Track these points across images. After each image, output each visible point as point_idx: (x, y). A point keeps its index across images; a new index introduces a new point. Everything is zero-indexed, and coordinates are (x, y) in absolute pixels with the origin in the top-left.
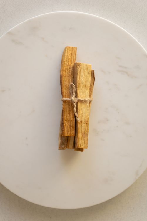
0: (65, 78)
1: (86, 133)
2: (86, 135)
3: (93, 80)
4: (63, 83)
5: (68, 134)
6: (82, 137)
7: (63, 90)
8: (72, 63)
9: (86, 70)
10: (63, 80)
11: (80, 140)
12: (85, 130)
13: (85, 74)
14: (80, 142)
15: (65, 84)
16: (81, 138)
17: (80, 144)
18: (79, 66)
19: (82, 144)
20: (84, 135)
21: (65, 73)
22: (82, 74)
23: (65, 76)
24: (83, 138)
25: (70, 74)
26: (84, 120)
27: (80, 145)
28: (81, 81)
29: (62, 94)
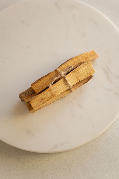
0: (72, 61)
1: (44, 101)
2: (43, 102)
3: (86, 81)
4: (68, 63)
5: (35, 88)
6: (40, 99)
7: (63, 65)
8: (86, 60)
9: (89, 70)
10: (70, 61)
11: (37, 99)
12: (46, 98)
13: (86, 71)
14: (35, 100)
15: (68, 64)
16: (38, 98)
17: (34, 101)
18: (88, 62)
19: (34, 103)
20: (42, 99)
21: (75, 60)
22: (84, 68)
23: (74, 61)
24: (39, 101)
25: (78, 63)
26: (53, 92)
27: (32, 101)
28: (79, 70)
29: (60, 66)
